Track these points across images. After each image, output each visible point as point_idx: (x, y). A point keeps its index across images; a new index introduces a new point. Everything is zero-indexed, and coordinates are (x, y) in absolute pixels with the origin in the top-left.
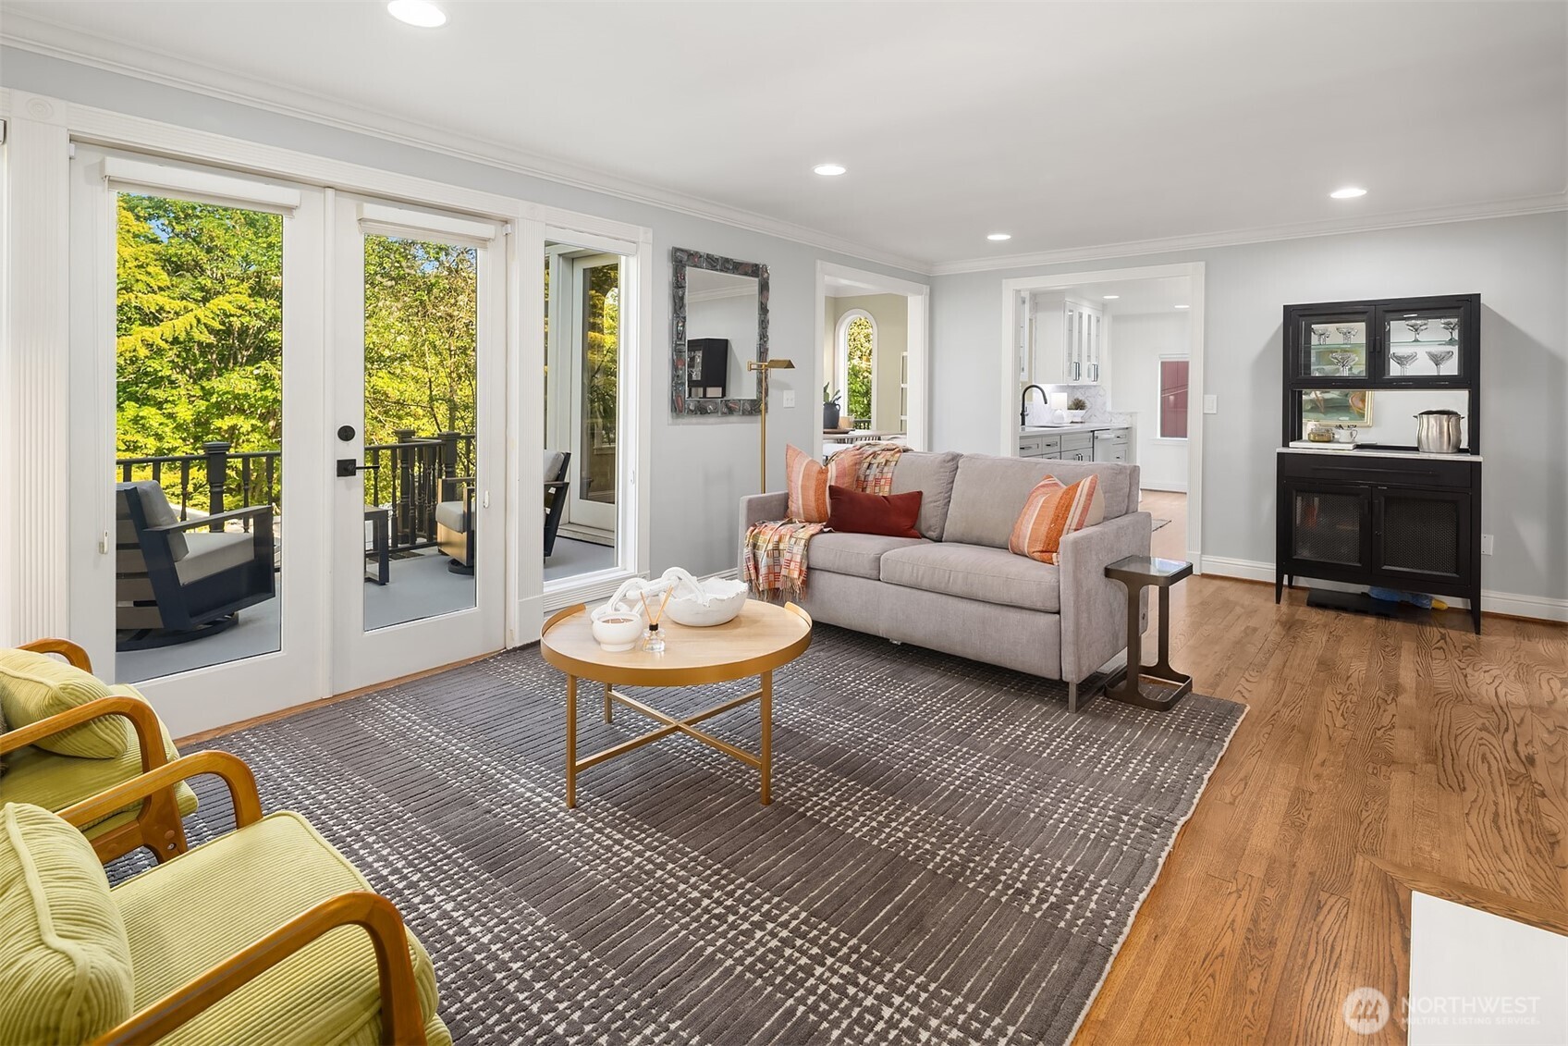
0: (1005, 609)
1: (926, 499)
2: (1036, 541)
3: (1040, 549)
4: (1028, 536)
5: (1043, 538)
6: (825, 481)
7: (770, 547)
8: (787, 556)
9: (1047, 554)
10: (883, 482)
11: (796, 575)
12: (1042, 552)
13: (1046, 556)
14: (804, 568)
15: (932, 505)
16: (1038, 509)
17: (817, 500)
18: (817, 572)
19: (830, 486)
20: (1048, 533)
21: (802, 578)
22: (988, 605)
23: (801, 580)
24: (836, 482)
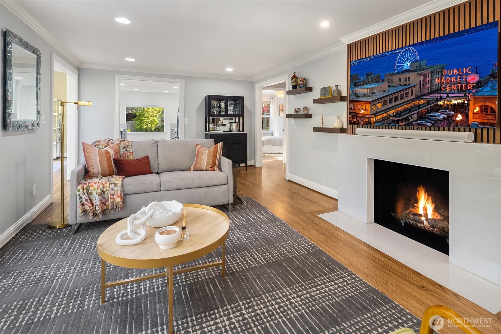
0: (212, 187)
1: (151, 158)
2: (209, 165)
3: (211, 167)
4: (206, 164)
5: (211, 163)
6: (110, 157)
7: (99, 191)
8: (110, 193)
9: (213, 168)
10: (129, 154)
11: (119, 200)
12: (210, 168)
13: (212, 169)
14: (123, 196)
15: (153, 160)
16: (207, 154)
17: (109, 166)
18: (128, 196)
19: (114, 159)
20: (212, 161)
21: (122, 200)
22: (206, 188)
23: (122, 201)
24: (115, 157)
